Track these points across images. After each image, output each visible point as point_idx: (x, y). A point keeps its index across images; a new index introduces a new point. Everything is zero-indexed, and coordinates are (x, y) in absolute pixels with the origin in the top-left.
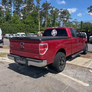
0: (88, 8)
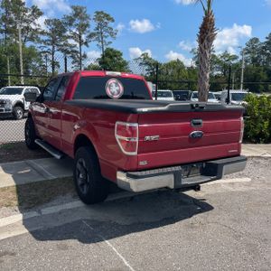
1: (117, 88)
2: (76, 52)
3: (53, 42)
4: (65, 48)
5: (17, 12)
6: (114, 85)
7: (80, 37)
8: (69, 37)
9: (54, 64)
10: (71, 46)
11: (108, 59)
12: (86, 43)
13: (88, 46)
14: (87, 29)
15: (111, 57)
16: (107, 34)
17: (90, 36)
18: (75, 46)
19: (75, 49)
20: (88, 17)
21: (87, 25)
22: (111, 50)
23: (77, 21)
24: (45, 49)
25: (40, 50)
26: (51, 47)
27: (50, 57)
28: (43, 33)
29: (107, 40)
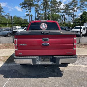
0: (20, 4)
1: (45, 26)
2: (72, 14)
3: (65, 12)
4: (69, 13)
5: (54, 4)
6: (43, 25)
7: (74, 9)
8: (70, 10)
9: (65, 19)
10: (71, 12)
11: (84, 15)
12: (76, 11)
13: (76, 12)
14: (77, 6)
15: (85, 15)
16: (84, 6)
17: (78, 8)
18: (72, 12)
19: (72, 13)
20: (77, 2)
21: (77, 5)
22: (85, 12)
23: (73, 4)
24: (63, 15)
25: (61, 15)
26: (64, 14)
27: (64, 17)
28: (62, 9)
29: (84, 9)
